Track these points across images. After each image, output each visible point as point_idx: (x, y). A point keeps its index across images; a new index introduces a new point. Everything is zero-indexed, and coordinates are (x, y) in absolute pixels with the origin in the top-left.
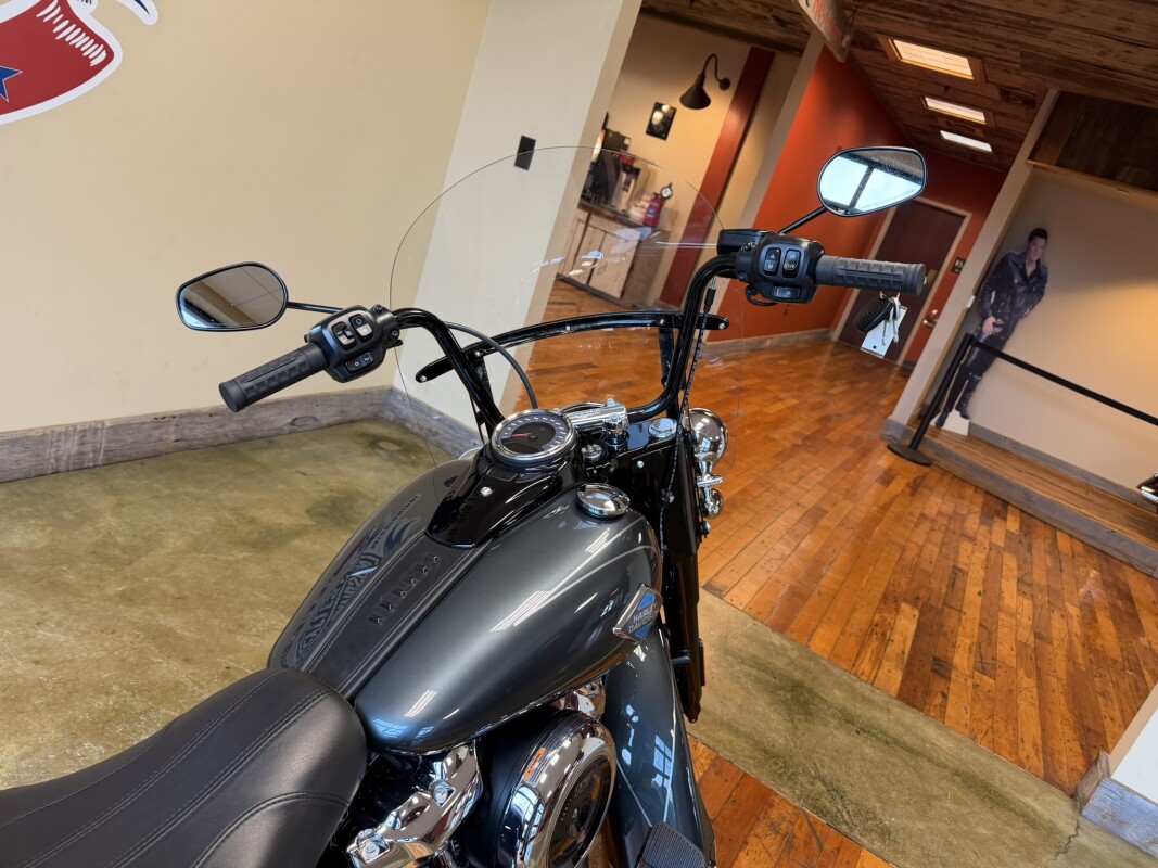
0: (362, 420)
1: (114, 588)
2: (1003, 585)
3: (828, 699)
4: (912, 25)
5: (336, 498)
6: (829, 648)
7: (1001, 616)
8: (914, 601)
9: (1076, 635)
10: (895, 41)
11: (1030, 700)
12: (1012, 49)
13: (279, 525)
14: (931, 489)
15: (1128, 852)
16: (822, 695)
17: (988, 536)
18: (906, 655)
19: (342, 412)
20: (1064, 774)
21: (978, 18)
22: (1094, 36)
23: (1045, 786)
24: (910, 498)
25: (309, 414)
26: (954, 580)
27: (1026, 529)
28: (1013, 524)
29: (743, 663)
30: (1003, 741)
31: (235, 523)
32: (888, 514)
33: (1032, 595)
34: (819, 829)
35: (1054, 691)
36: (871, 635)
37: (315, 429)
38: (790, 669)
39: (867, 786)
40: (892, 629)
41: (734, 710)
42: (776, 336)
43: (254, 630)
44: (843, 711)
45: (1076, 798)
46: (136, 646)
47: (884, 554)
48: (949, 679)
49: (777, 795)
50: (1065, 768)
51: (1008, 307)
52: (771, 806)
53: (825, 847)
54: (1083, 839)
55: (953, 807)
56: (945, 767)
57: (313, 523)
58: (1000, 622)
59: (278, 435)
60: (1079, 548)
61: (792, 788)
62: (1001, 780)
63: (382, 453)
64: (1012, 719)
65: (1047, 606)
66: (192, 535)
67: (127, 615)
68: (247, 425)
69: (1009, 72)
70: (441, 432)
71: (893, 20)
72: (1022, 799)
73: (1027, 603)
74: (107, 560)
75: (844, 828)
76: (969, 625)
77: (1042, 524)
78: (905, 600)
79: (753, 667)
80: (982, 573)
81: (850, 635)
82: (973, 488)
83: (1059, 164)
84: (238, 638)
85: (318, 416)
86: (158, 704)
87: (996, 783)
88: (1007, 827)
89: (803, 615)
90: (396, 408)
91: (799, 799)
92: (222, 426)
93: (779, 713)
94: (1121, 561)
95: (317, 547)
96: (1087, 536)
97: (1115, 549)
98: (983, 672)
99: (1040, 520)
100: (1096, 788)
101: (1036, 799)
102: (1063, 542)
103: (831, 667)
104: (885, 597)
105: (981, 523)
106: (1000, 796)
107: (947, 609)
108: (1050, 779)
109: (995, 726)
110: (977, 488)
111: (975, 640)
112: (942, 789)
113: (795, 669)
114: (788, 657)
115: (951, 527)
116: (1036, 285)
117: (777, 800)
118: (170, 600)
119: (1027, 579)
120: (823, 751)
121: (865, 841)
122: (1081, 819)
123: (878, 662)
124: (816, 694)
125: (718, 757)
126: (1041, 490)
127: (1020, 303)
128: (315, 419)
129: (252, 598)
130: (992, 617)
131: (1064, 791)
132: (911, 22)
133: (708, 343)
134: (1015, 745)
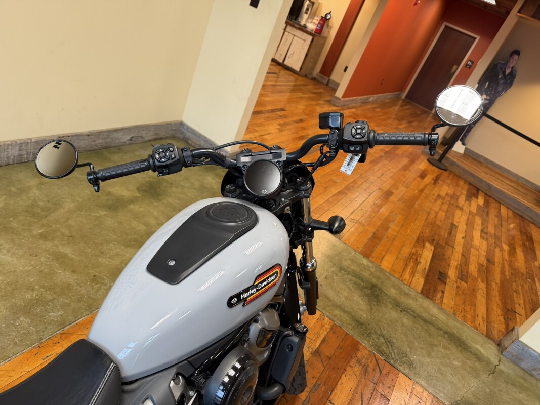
1: (38, 231)
2: (474, 234)
3: (388, 294)
5: (152, 181)
6: (390, 266)
7: (472, 250)
8: (432, 242)
9: (506, 260)
11: (483, 294)
13: (123, 196)
14: (444, 181)
16: (385, 291)
17: (469, 206)
18: (426, 271)
19: (156, 134)
20: (495, 333)
24: (433, 186)
25: (139, 135)
26: (451, 230)
27: (487, 203)
28: (481, 201)
29: (348, 274)
30: (469, 316)
32: (423, 194)
33: (487, 239)
34: (380, 362)
35: (494, 290)
36: (410, 260)
37: (142, 142)
38: (371, 277)
39: (404, 339)
40: (420, 256)
41: (343, 299)
42: (375, 95)
43: (108, 255)
44: (395, 299)
45: (501, 346)
46: (48, 263)
47: (419, 216)
48: (446, 283)
49: (361, 344)
52: (358, 350)
53: (382, 372)
54: (502, 367)
55: (443, 351)
56: (441, 329)
58: (471, 253)
59: (123, 145)
60: (511, 214)
61: (369, 341)
62: (466, 336)
64: (473, 305)
65: (493, 245)
66: (78, 201)
67: (43, 246)
68: (107, 140)
72: (476, 347)
73: (484, 243)
74: (34, 215)
75: (392, 362)
76: (457, 255)
77: (494, 201)
78: (428, 241)
79: (353, 276)
80: (465, 227)
81: (400, 259)
82: (463, 181)
84: (100, 260)
85: (144, 136)
86: (58, 296)
87: (464, 338)
88: (467, 361)
89: (379, 249)
90: (183, 132)
91: (371, 347)
92: (94, 141)
93: (365, 301)
94: (530, 221)
96: (514, 208)
97: (528, 216)
98: (462, 280)
99: (494, 199)
100: (511, 343)
101: (482, 346)
102: (504, 210)
103: (390, 276)
104: (418, 239)
105: (466, 200)
106: (465, 344)
107: (447, 246)
108: (489, 336)
109: (465, 308)
110: (465, 181)
111: (459, 263)
112: (439, 341)
113: (373, 277)
114: (370, 271)
115: (452, 202)
116: (509, 80)
117: (361, 347)
118: (66, 238)
119: (485, 230)
120: (384, 321)
121: (401, 368)
122: (501, 356)
123: (413, 274)
124: (382, 291)
125: (334, 324)
126: (496, 184)
127: (500, 88)
128: (142, 137)
129: (108, 237)
130: (468, 251)
131: (495, 342)
134: (474, 318)
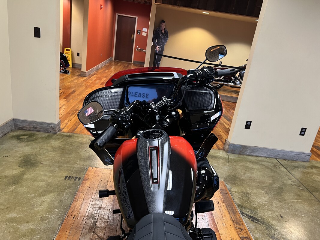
0: (8, 132)
5: (24, 159)
13: (15, 174)
23: (219, 150)
42: (101, 64)
45: (225, 150)
46: (9, 226)
50: (219, 145)
51: (160, 42)
54: (230, 157)
57: (25, 169)
63: (24, 140)
70: (37, 127)
83: (163, 3)
88: (219, 162)
95: (33, 175)
100: (228, 146)
116: (166, 35)
127: (163, 41)
131: (222, 150)
133: (86, 72)
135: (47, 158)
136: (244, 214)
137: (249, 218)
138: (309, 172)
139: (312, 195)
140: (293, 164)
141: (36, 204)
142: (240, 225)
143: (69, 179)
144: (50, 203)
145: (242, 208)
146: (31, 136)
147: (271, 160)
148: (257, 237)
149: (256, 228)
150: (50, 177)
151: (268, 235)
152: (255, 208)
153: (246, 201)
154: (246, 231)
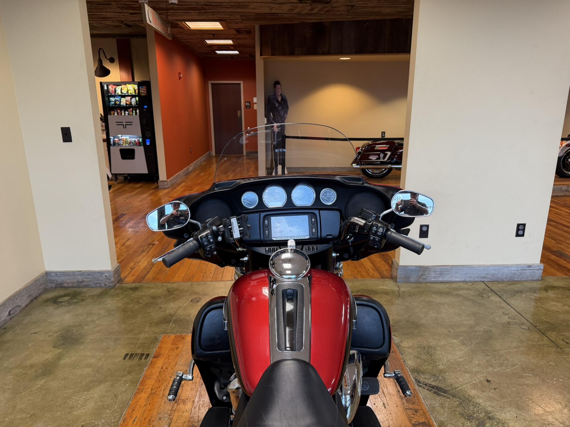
0: (40, 295)
4: (193, 15)
5: (61, 334)
10: (186, 23)
12: (236, 15)
13: (47, 360)
15: (414, 285)
19: (30, 296)
20: (385, 273)
21: (219, 7)
22: (266, 4)
23: (383, 280)
25: (15, 305)
30: (364, 274)
31: (24, 371)
37: (21, 311)
42: (192, 164)
43: (79, 405)
45: (393, 278)
50: (384, 271)
51: (279, 117)
54: (402, 289)
57: (62, 350)
59: (5, 324)
62: (371, 286)
63: (63, 304)
64: (362, 265)
66: (8, 389)
69: (237, 23)
70: (84, 280)
71: (183, 15)
72: (380, 288)
83: (272, 55)
84: (75, 413)
85: (19, 304)
88: (381, 299)
90: (54, 280)
95: (74, 358)
100: (397, 271)
101: (383, 285)
106: (374, 291)
108: (383, 277)
109: (359, 270)
116: (284, 104)
118: (28, 420)
122: (398, 284)
127: (282, 113)
128: (19, 306)
129: (65, 395)
131: (388, 278)
132: (190, 14)
133: (168, 180)
134: (367, 272)
135: (98, 328)
136: (421, 383)
137: (430, 389)
138: (540, 298)
139: (546, 337)
140: (513, 287)
141: (77, 405)
142: (414, 403)
143: (130, 358)
144: (98, 400)
145: (418, 374)
146: (74, 295)
147: (474, 285)
148: (443, 421)
149: (442, 406)
150: (100, 359)
151: (462, 415)
152: (441, 371)
153: (425, 361)
154: (424, 413)
